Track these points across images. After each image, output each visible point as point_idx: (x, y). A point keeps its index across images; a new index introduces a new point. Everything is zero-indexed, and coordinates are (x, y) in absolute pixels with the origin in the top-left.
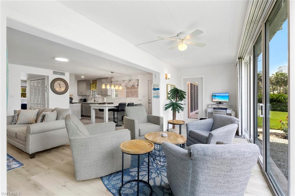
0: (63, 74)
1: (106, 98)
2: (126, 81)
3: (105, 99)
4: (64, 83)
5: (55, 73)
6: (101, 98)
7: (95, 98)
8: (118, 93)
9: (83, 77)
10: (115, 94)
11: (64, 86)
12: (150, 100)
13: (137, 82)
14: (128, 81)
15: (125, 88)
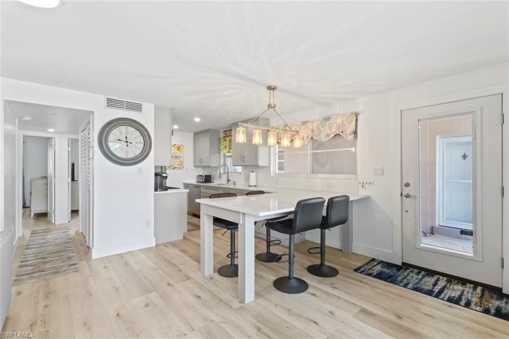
0: (137, 107)
1: (254, 174)
2: (313, 122)
3: (253, 176)
4: (139, 134)
5: (112, 103)
6: (243, 174)
7: (229, 174)
8: (283, 161)
9: (197, 120)
10: (279, 162)
11: (138, 140)
12: (407, 185)
13: (352, 120)
14: (321, 122)
15: (309, 146)
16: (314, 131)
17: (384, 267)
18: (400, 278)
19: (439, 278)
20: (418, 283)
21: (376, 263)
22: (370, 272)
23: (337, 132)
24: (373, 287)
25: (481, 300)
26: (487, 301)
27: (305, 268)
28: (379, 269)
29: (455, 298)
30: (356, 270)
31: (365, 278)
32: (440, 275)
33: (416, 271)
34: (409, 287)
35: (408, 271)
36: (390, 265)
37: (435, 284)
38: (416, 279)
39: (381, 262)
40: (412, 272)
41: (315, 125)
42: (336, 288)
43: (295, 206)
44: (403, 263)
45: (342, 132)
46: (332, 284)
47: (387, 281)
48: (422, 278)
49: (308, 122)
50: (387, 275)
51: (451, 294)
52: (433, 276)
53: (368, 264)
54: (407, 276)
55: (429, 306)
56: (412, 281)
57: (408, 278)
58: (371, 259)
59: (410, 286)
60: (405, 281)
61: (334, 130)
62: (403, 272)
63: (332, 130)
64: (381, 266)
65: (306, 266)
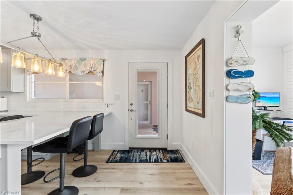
1: (5, 100)
2: (71, 60)
12: (132, 104)
13: (101, 64)
14: (77, 61)
15: (67, 78)
16: (72, 66)
17: (121, 154)
18: (131, 158)
19: (146, 151)
20: (140, 157)
21: (116, 153)
22: (116, 160)
23: (91, 70)
24: (121, 169)
25: (164, 156)
26: (166, 156)
27: (70, 174)
28: (119, 156)
29: (156, 159)
30: (107, 162)
31: (114, 165)
32: (146, 149)
33: (136, 151)
34: (137, 162)
35: (133, 152)
36: (124, 152)
37: (146, 155)
38: (138, 155)
39: (119, 151)
40: (135, 152)
41: (73, 62)
42: (99, 181)
43: (71, 127)
44: (130, 148)
45: (94, 71)
46: (95, 179)
47: (126, 162)
48: (140, 154)
49: (66, 59)
50: (125, 159)
51: (154, 158)
52: (143, 151)
53: (112, 154)
54: (134, 155)
55: (149, 169)
56: (137, 157)
57: (135, 156)
58: (113, 151)
59: (137, 160)
60: (134, 159)
61: (88, 69)
62: (131, 153)
63: (86, 68)
64: (120, 154)
65: (71, 172)
